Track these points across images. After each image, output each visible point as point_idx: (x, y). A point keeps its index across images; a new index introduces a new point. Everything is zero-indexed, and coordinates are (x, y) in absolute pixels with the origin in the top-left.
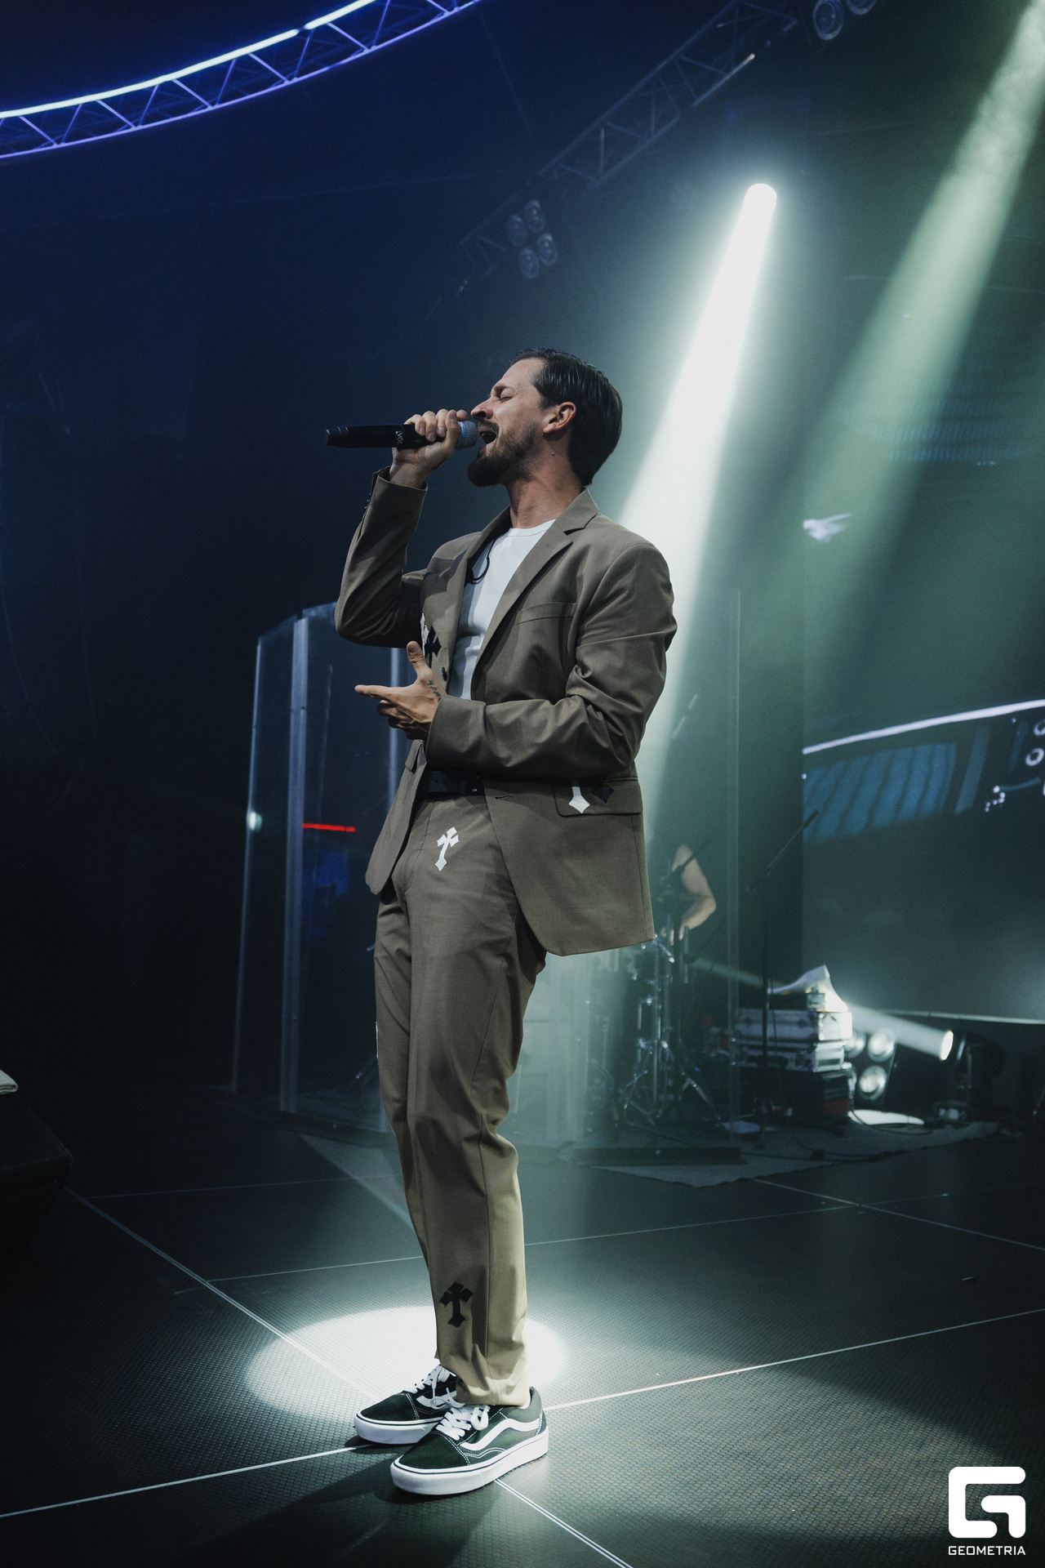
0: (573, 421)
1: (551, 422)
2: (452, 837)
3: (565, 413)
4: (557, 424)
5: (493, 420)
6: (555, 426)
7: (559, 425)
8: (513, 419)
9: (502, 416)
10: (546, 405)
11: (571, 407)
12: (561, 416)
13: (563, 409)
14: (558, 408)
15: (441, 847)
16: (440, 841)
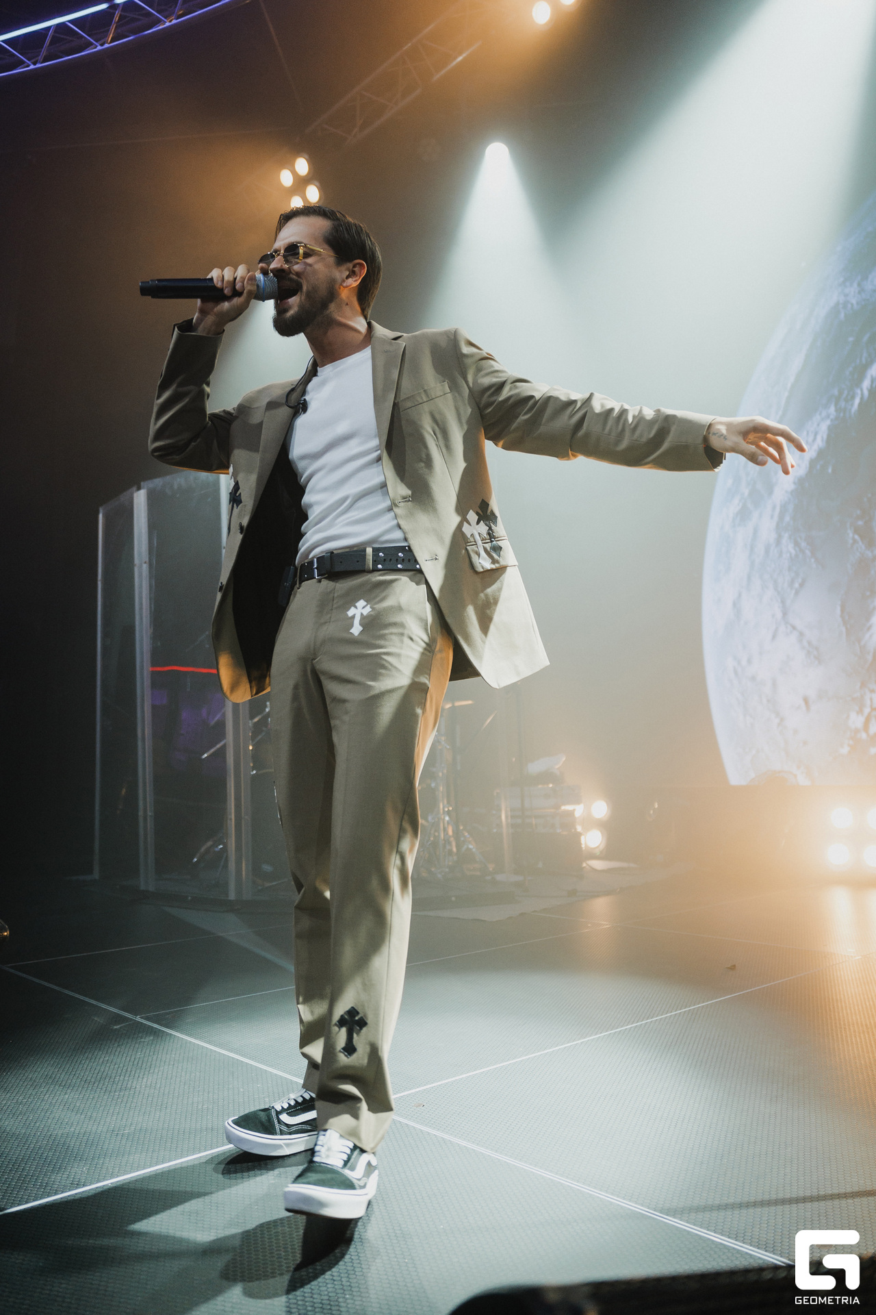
15: (353, 617)
16: (351, 613)
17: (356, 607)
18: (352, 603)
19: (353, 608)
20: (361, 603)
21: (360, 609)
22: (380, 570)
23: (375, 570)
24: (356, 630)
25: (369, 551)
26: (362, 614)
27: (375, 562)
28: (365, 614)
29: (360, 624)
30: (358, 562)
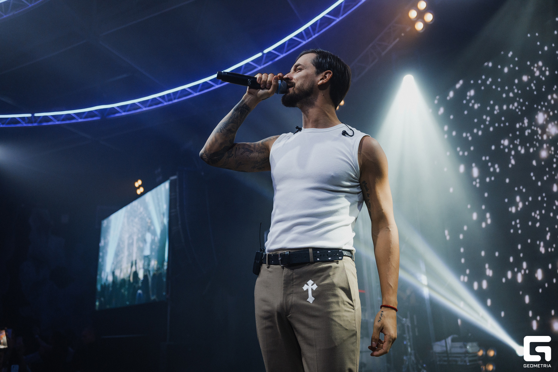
0: (331, 79)
1: (321, 80)
2: (312, 285)
3: (327, 75)
4: (324, 80)
5: (293, 81)
6: (323, 81)
7: (325, 81)
8: (303, 80)
9: (297, 80)
10: (318, 73)
11: (330, 73)
12: (326, 77)
13: (326, 74)
14: (324, 73)
15: (307, 290)
16: (305, 288)
17: (308, 285)
18: (305, 282)
19: (306, 285)
20: (310, 282)
21: (310, 286)
22: (318, 261)
23: (315, 261)
24: (311, 299)
25: (311, 251)
26: (312, 289)
27: (315, 256)
28: (314, 289)
29: (313, 296)
30: (305, 257)
